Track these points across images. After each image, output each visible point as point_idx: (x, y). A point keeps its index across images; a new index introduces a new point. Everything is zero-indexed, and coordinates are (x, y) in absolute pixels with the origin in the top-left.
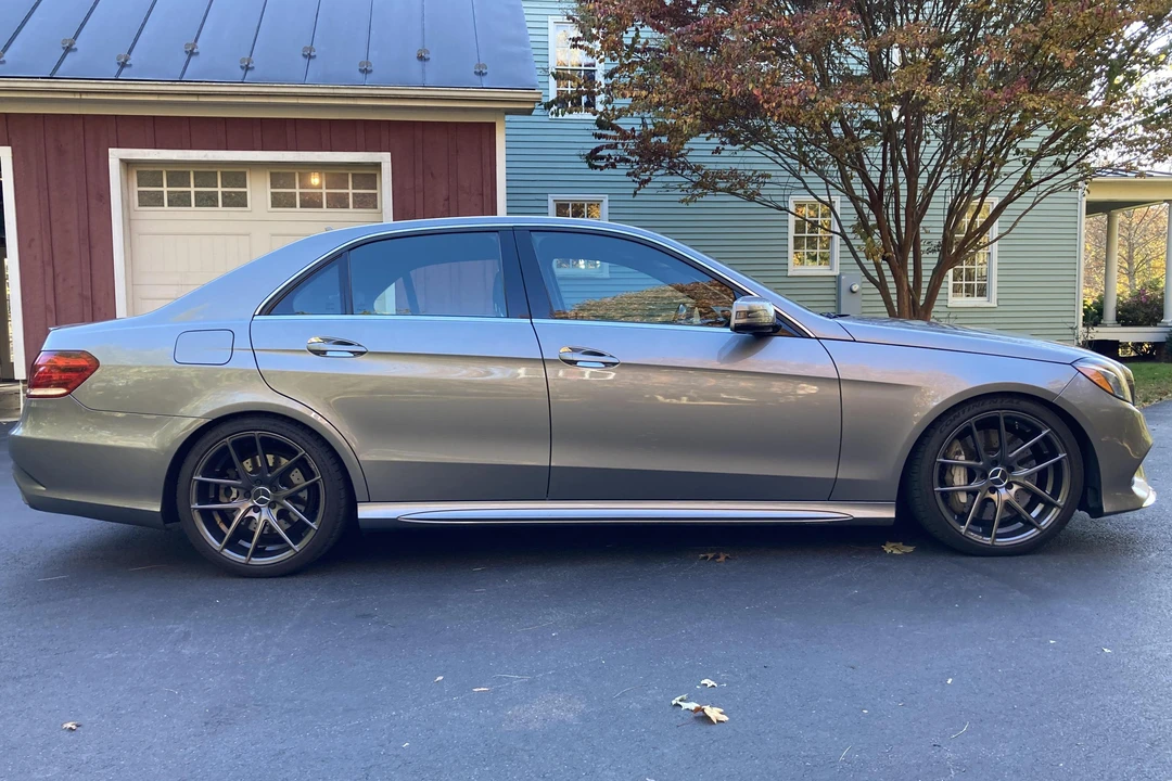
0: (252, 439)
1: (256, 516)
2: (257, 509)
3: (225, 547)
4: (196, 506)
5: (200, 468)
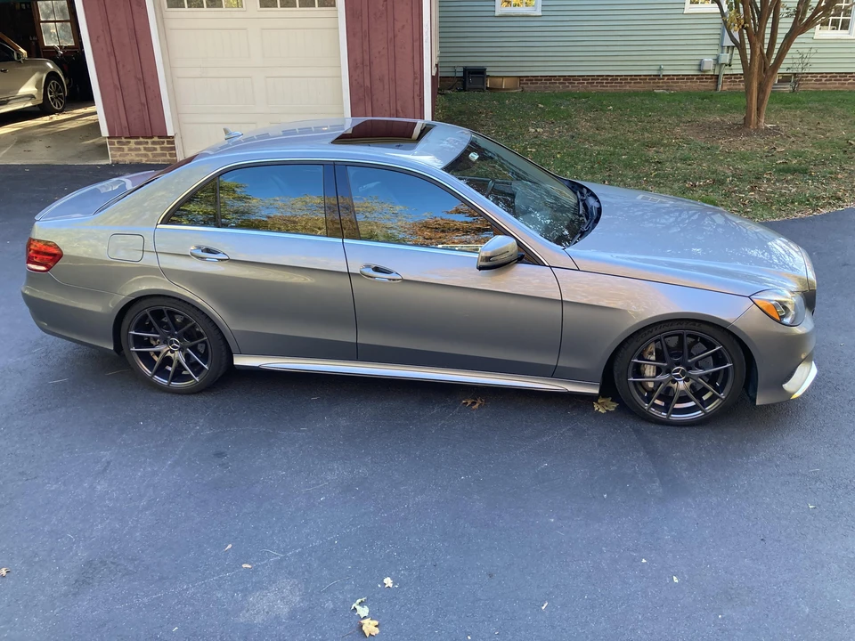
0: (162, 310)
1: (172, 355)
2: (172, 352)
3: (155, 374)
4: (134, 349)
5: (133, 326)
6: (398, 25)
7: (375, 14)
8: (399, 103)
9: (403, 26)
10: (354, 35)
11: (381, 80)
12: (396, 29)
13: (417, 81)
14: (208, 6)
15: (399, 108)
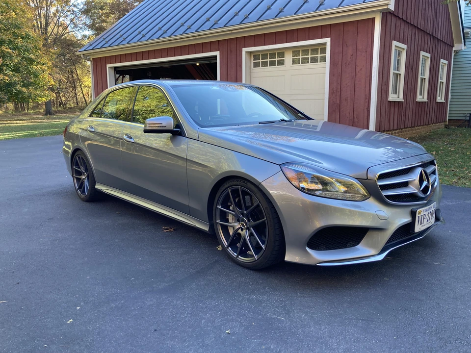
1: (85, 181)
3: (78, 189)
5: (74, 164)
6: (358, 69)
7: (346, 63)
8: (355, 113)
9: (361, 69)
10: (333, 75)
11: (346, 100)
12: (357, 71)
13: (367, 100)
14: (262, 66)
15: (355, 117)
